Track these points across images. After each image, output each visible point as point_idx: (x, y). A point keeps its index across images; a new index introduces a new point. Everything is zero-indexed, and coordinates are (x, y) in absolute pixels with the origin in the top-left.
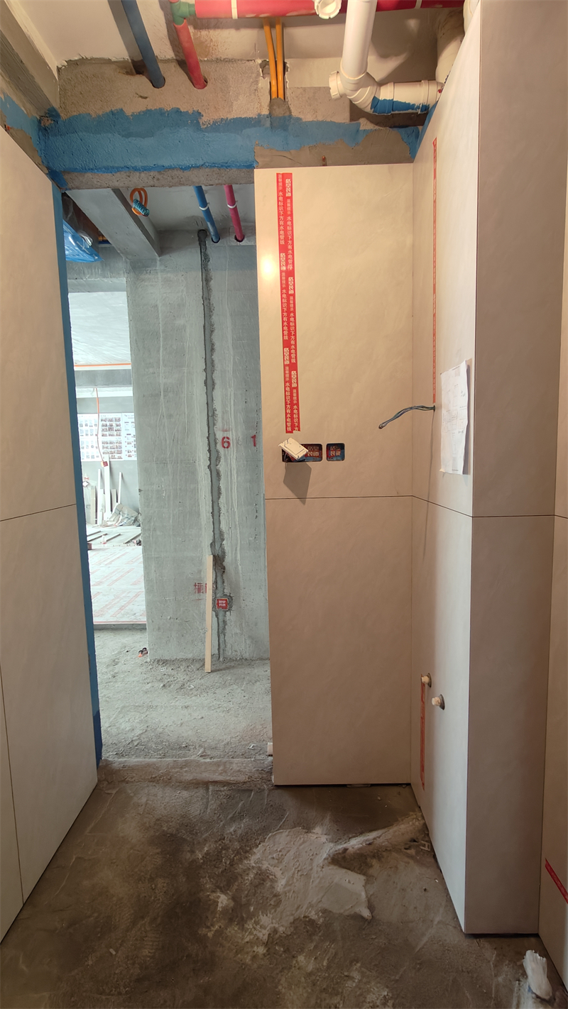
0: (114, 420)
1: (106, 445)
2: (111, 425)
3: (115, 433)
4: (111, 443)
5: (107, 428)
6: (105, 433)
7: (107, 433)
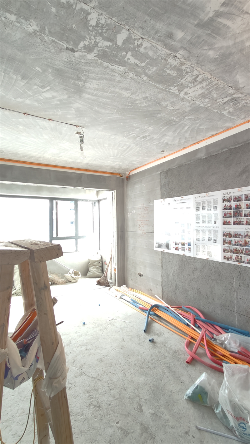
0: (244, 197)
1: (228, 239)
2: (238, 207)
3: (244, 220)
4: (237, 236)
5: (232, 211)
6: (228, 219)
7: (232, 220)
